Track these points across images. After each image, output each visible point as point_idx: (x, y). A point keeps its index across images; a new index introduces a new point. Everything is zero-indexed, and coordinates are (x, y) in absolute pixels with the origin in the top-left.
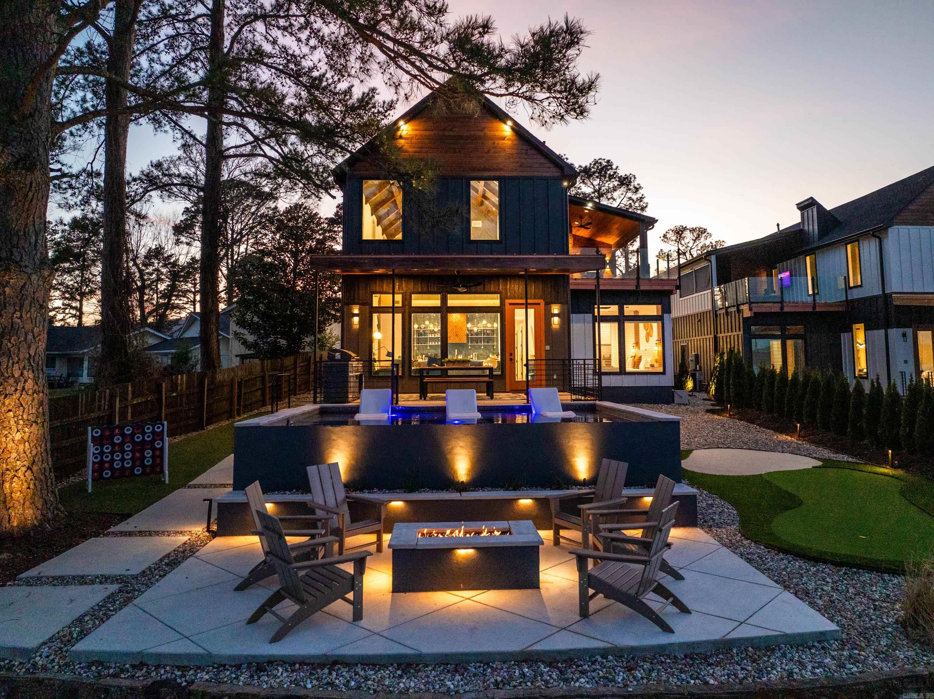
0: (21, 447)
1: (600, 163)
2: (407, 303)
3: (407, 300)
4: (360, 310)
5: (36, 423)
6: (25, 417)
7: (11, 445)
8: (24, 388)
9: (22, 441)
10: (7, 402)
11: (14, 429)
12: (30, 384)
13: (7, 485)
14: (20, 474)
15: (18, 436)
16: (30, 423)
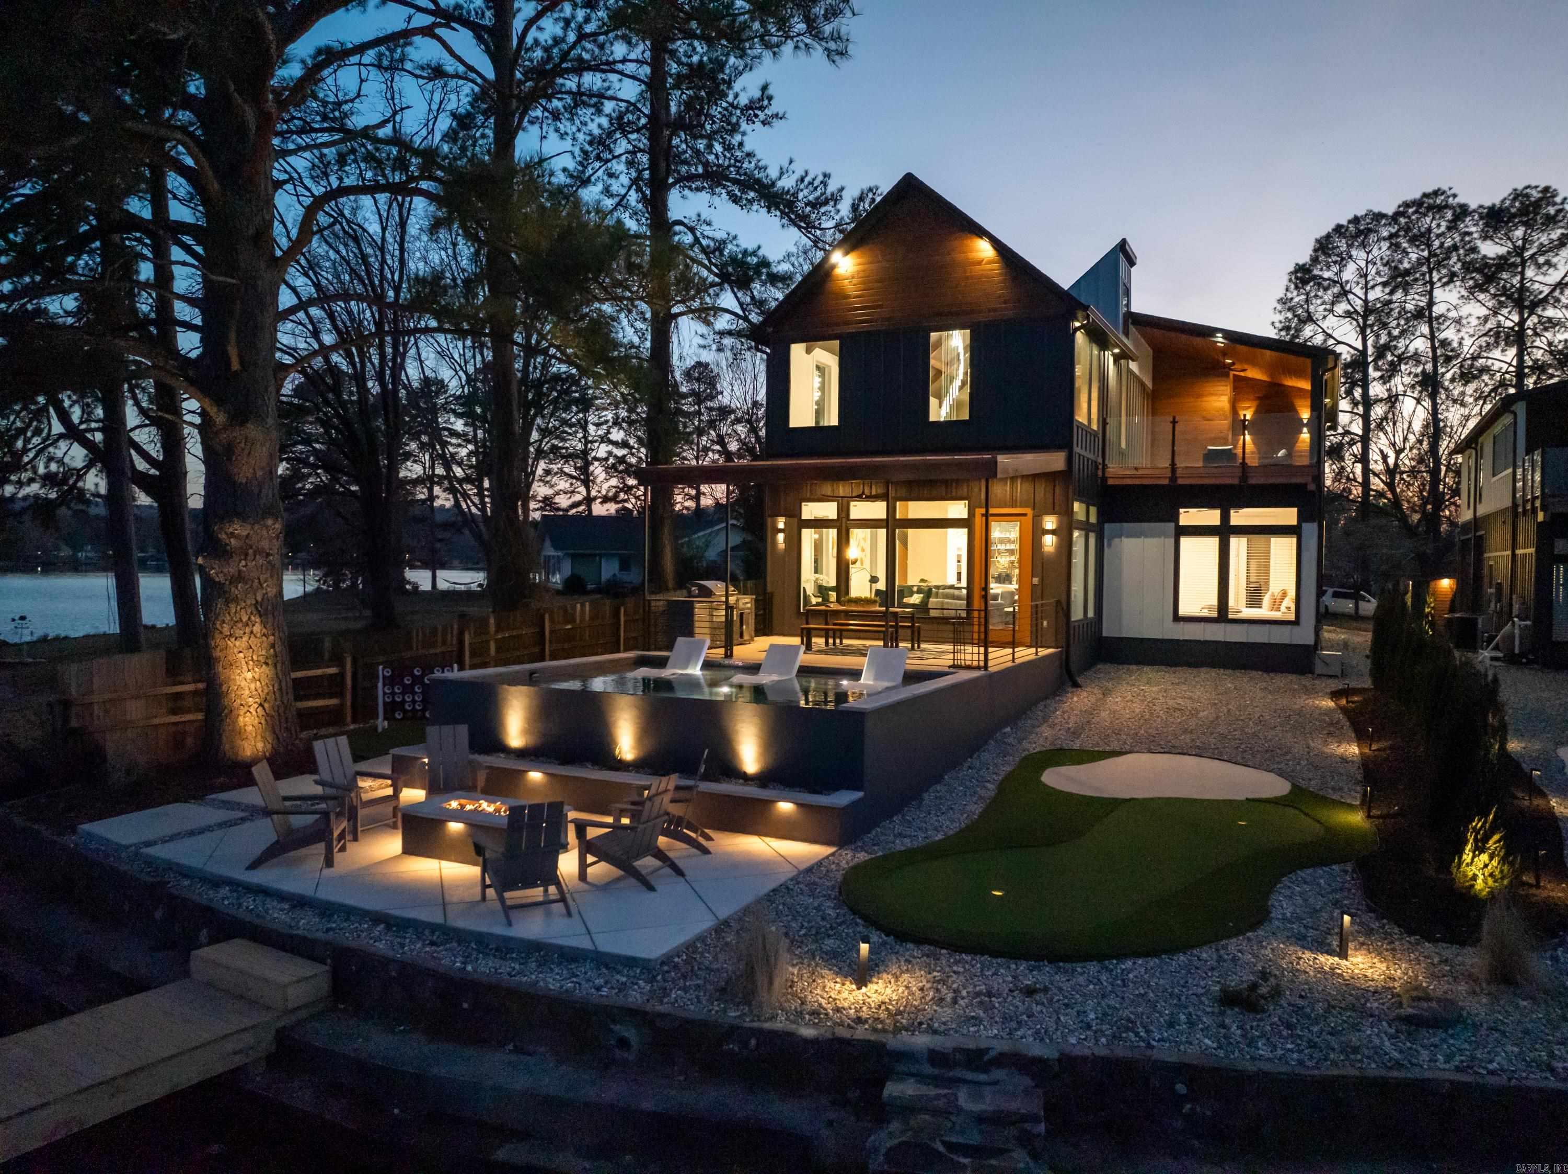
0: (253, 686)
1: (1528, 196)
2: (843, 515)
3: (844, 511)
4: (785, 523)
5: (267, 664)
6: (255, 658)
7: (243, 684)
8: (252, 632)
9: (254, 679)
10: (237, 643)
11: (245, 667)
12: (257, 628)
13: (241, 719)
14: (252, 710)
15: (249, 675)
16: (258, 664)
